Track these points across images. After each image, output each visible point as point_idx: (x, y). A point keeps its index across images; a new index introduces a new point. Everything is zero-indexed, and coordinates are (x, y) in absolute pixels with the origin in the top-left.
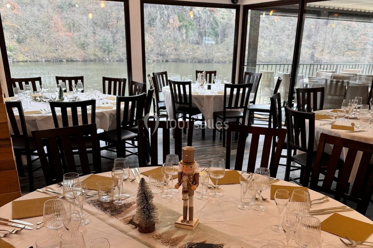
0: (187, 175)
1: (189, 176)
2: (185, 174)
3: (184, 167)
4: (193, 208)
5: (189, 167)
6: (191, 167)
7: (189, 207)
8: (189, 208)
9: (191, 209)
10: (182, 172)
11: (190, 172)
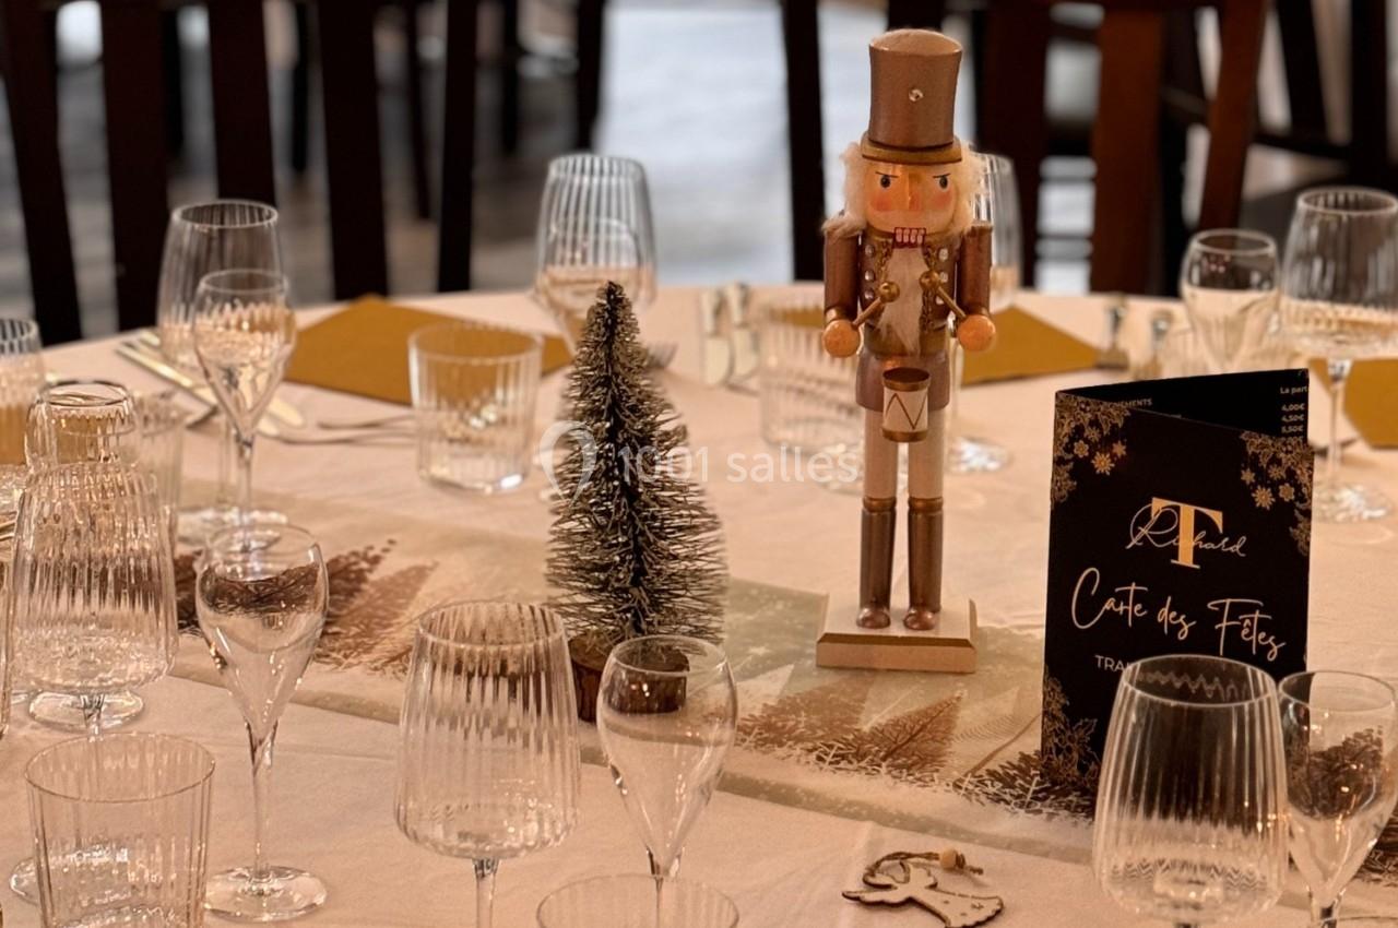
0: (911, 245)
1: (929, 251)
2: (893, 236)
3: (886, 182)
4: (939, 507)
5: (930, 178)
6: (944, 183)
7: (911, 501)
8: (912, 511)
9: (927, 516)
10: (869, 225)
11: (934, 221)
